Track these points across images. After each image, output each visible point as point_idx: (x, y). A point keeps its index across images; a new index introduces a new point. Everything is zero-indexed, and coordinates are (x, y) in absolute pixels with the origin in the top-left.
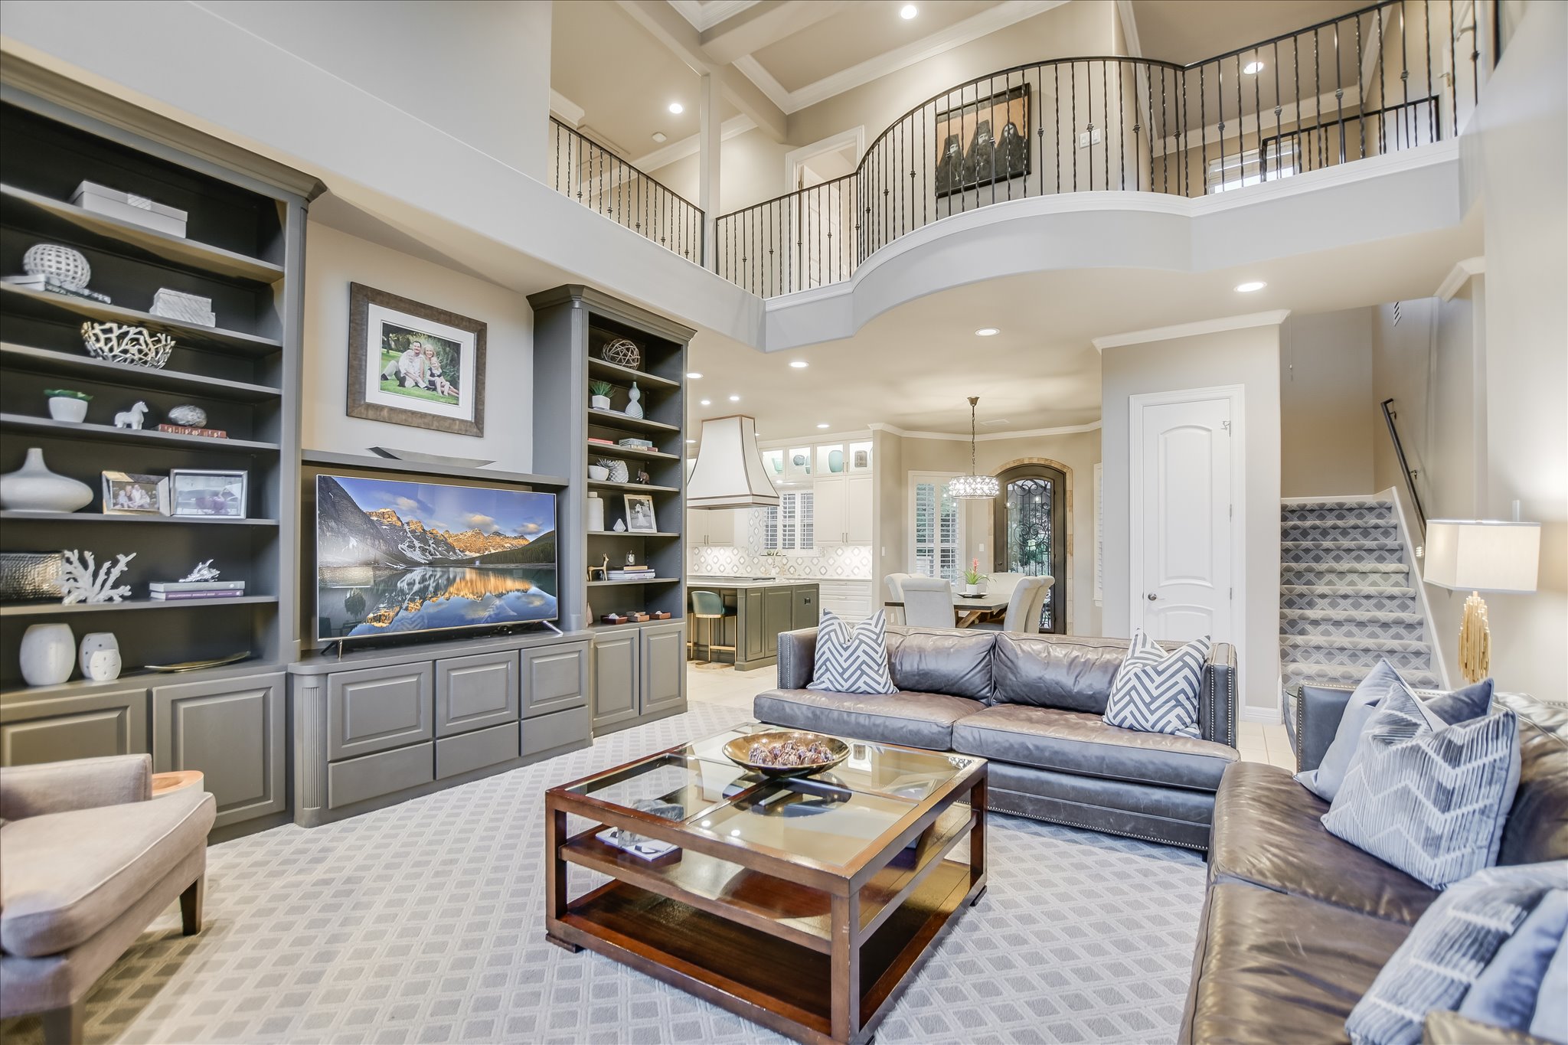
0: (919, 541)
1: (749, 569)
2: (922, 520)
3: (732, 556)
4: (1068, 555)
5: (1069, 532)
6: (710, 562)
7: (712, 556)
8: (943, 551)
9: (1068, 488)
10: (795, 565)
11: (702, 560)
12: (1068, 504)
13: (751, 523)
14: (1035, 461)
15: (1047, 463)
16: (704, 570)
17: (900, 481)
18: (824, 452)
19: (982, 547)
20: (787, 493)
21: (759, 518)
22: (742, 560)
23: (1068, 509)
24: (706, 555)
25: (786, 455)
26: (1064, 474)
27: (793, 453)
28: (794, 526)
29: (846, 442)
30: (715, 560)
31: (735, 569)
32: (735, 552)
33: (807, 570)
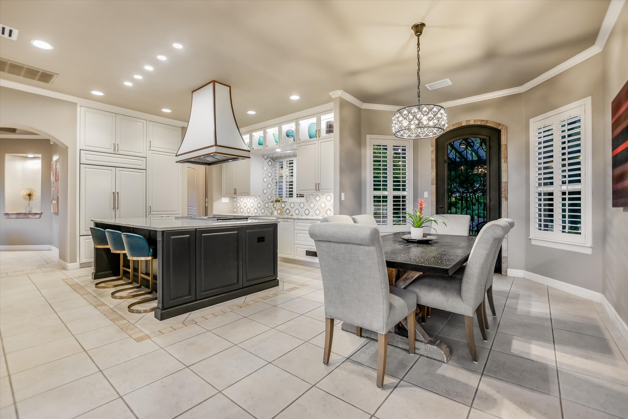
0: (375, 189)
1: (263, 211)
2: (378, 173)
3: (254, 203)
4: (503, 200)
5: (504, 179)
6: (243, 207)
7: (243, 203)
8: (394, 197)
9: (503, 142)
10: (290, 208)
11: (238, 205)
12: (502, 156)
13: (265, 180)
14: (472, 123)
15: (483, 123)
16: (239, 211)
17: (360, 142)
18: (305, 125)
19: (426, 194)
20: (288, 159)
21: (272, 178)
22: (259, 205)
23: (503, 160)
24: (240, 201)
25: (280, 131)
26: (498, 132)
27: (286, 128)
28: (292, 182)
29: (318, 115)
30: (245, 205)
31: (256, 211)
32: (256, 199)
33: (297, 212)
